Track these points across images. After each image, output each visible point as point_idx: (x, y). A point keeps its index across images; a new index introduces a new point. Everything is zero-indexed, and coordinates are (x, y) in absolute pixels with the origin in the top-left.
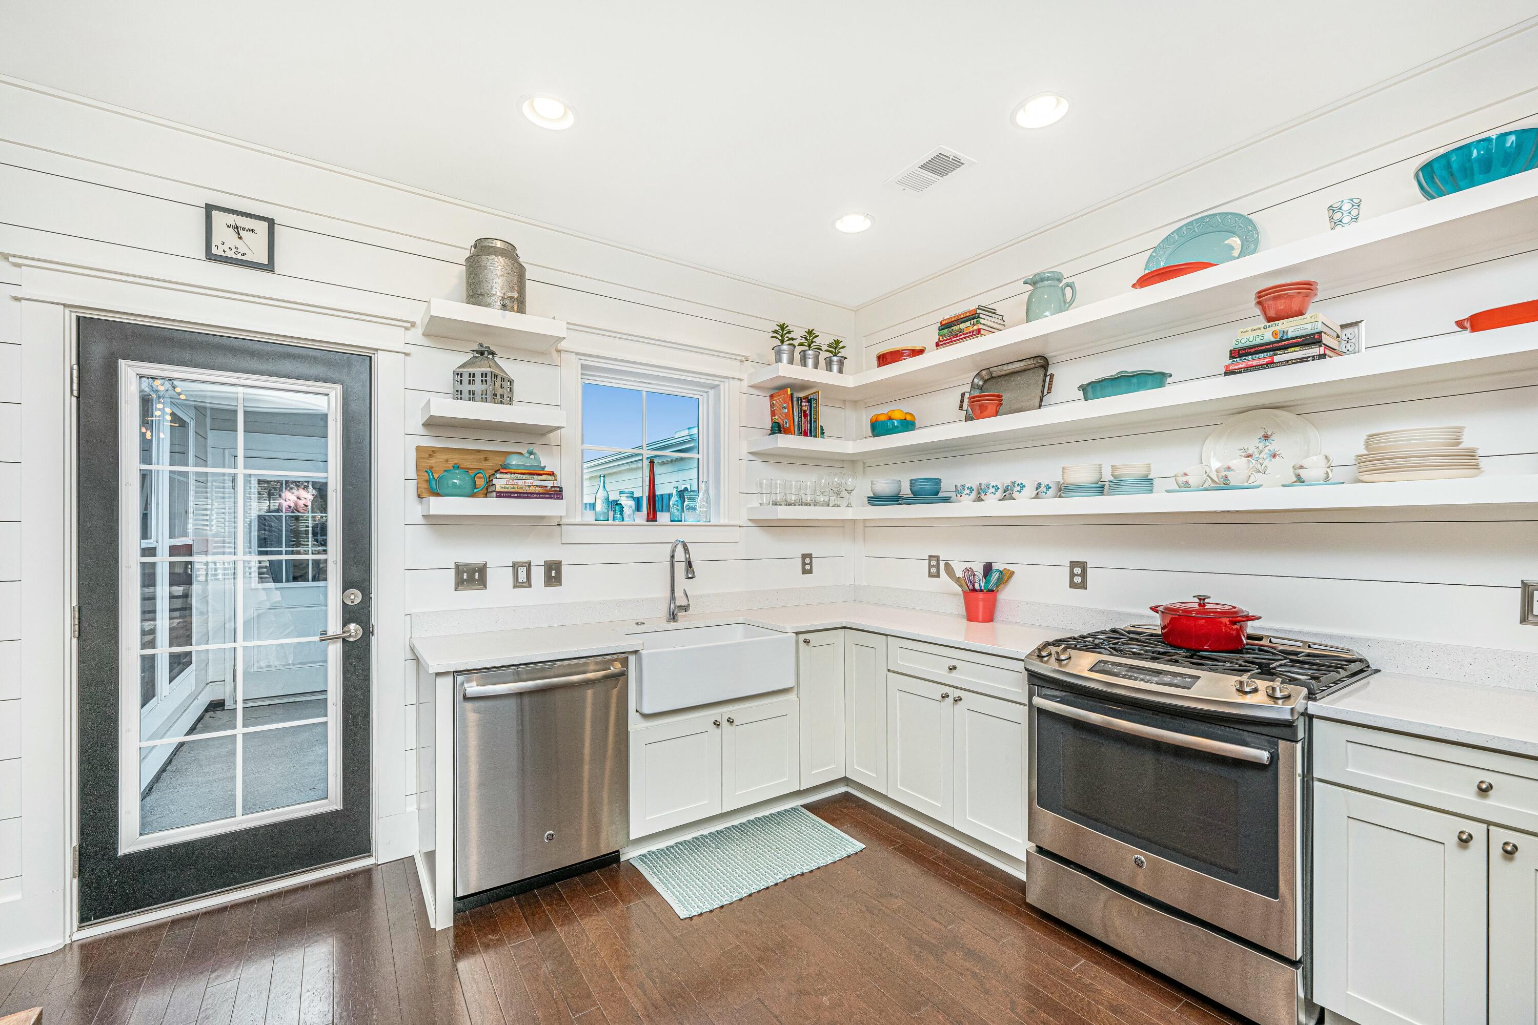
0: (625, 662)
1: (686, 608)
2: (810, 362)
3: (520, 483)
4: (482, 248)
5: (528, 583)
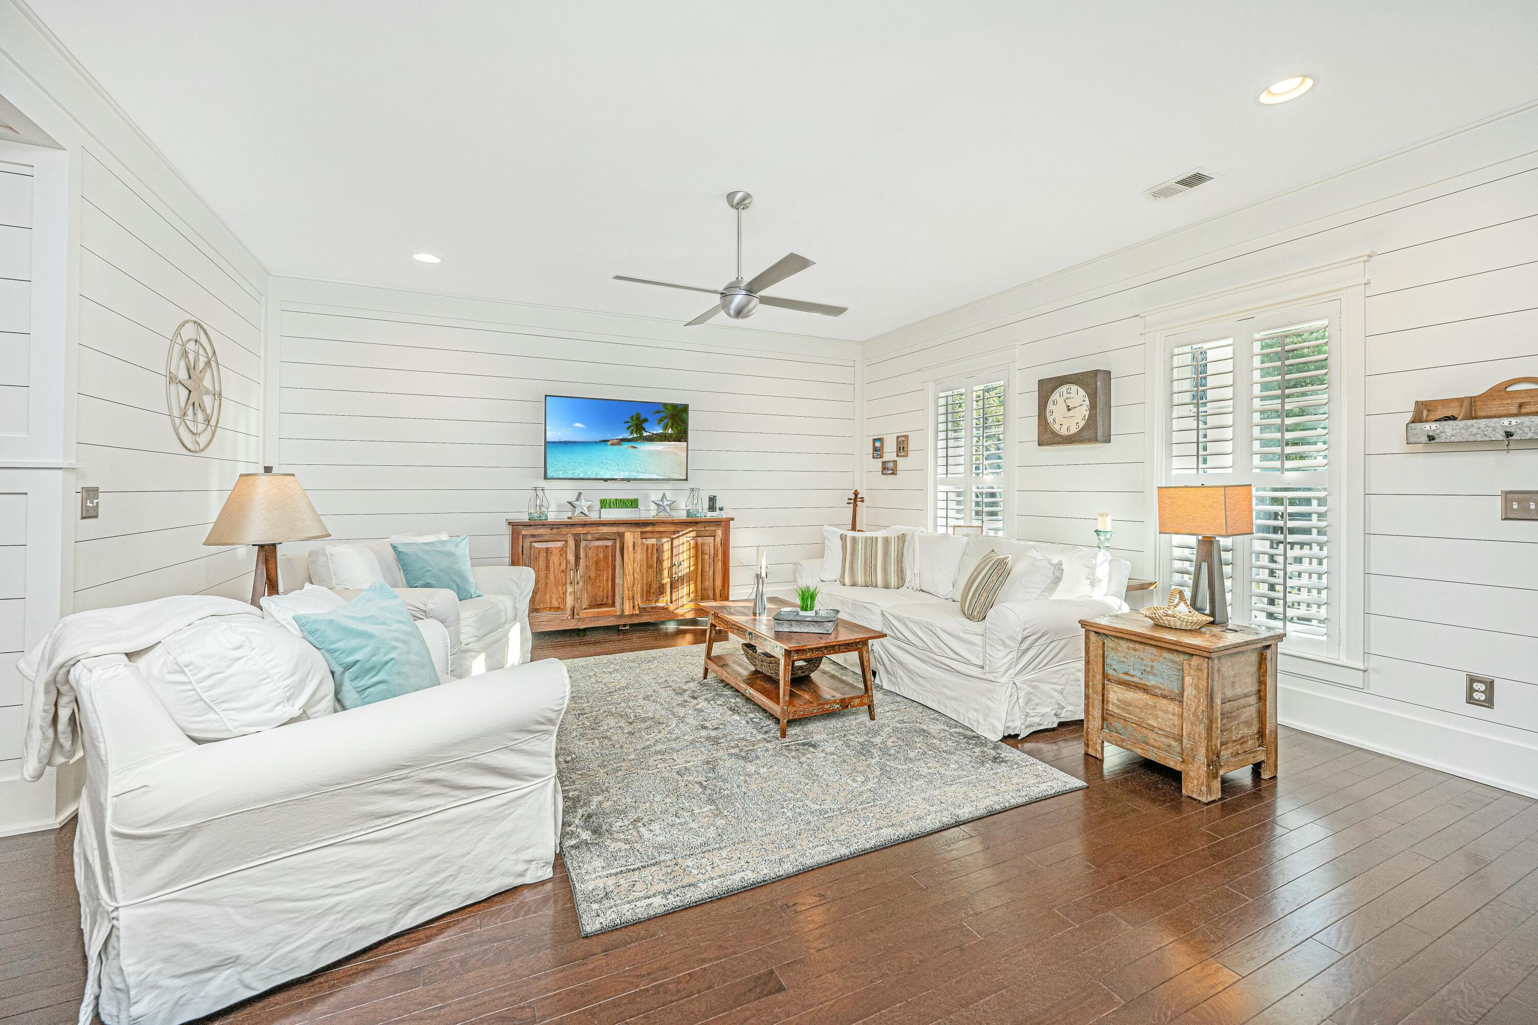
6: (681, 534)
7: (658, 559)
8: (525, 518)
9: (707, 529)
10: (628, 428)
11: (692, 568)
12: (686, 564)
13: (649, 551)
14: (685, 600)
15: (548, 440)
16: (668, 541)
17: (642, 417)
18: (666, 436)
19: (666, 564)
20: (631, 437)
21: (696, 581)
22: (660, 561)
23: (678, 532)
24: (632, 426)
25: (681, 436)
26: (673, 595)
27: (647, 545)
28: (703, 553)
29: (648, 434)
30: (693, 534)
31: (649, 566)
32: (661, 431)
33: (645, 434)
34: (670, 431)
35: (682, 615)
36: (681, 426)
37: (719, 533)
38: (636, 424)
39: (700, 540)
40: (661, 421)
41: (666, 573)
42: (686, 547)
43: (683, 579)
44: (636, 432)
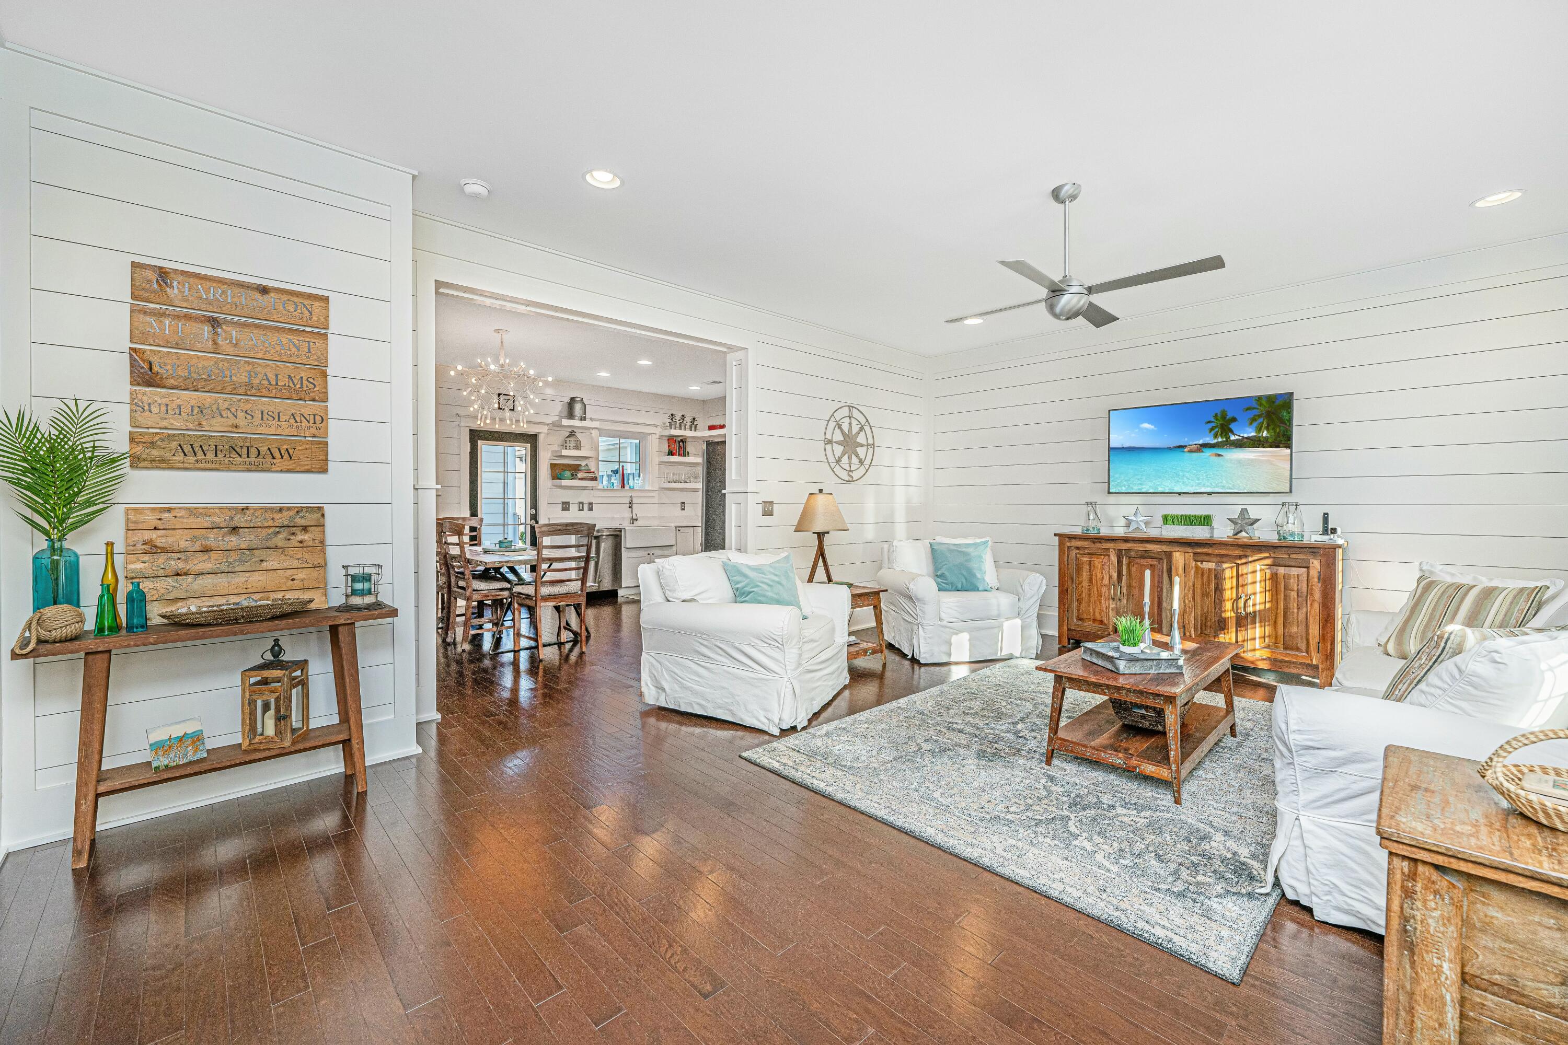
0: (621, 531)
1: (637, 520)
2: (683, 428)
3: (585, 475)
4: (573, 400)
5: (582, 510)
6: (1250, 559)
7: (1216, 588)
8: (1078, 531)
9: (1292, 556)
10: (1212, 429)
11: (1268, 605)
12: (1259, 598)
13: (1205, 577)
14: (1258, 643)
15: (1111, 446)
16: (1231, 568)
17: (1229, 416)
18: (1260, 441)
19: (1229, 594)
20: (1215, 441)
21: (1275, 622)
22: (1219, 590)
23: (1246, 557)
24: (1216, 427)
25: (1283, 439)
26: (1239, 634)
27: (1202, 569)
28: (1286, 588)
29: (1237, 437)
30: (1269, 562)
31: (1205, 595)
32: (1253, 434)
33: (1233, 438)
34: (1265, 434)
35: (1252, 663)
36: (1279, 426)
37: (1315, 564)
38: (1222, 425)
39: (1281, 570)
40: (1253, 420)
41: (1228, 605)
42: (1259, 576)
43: (1255, 616)
44: (1221, 435)
